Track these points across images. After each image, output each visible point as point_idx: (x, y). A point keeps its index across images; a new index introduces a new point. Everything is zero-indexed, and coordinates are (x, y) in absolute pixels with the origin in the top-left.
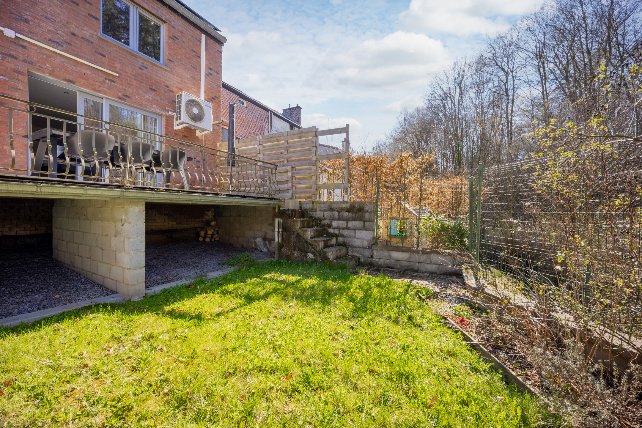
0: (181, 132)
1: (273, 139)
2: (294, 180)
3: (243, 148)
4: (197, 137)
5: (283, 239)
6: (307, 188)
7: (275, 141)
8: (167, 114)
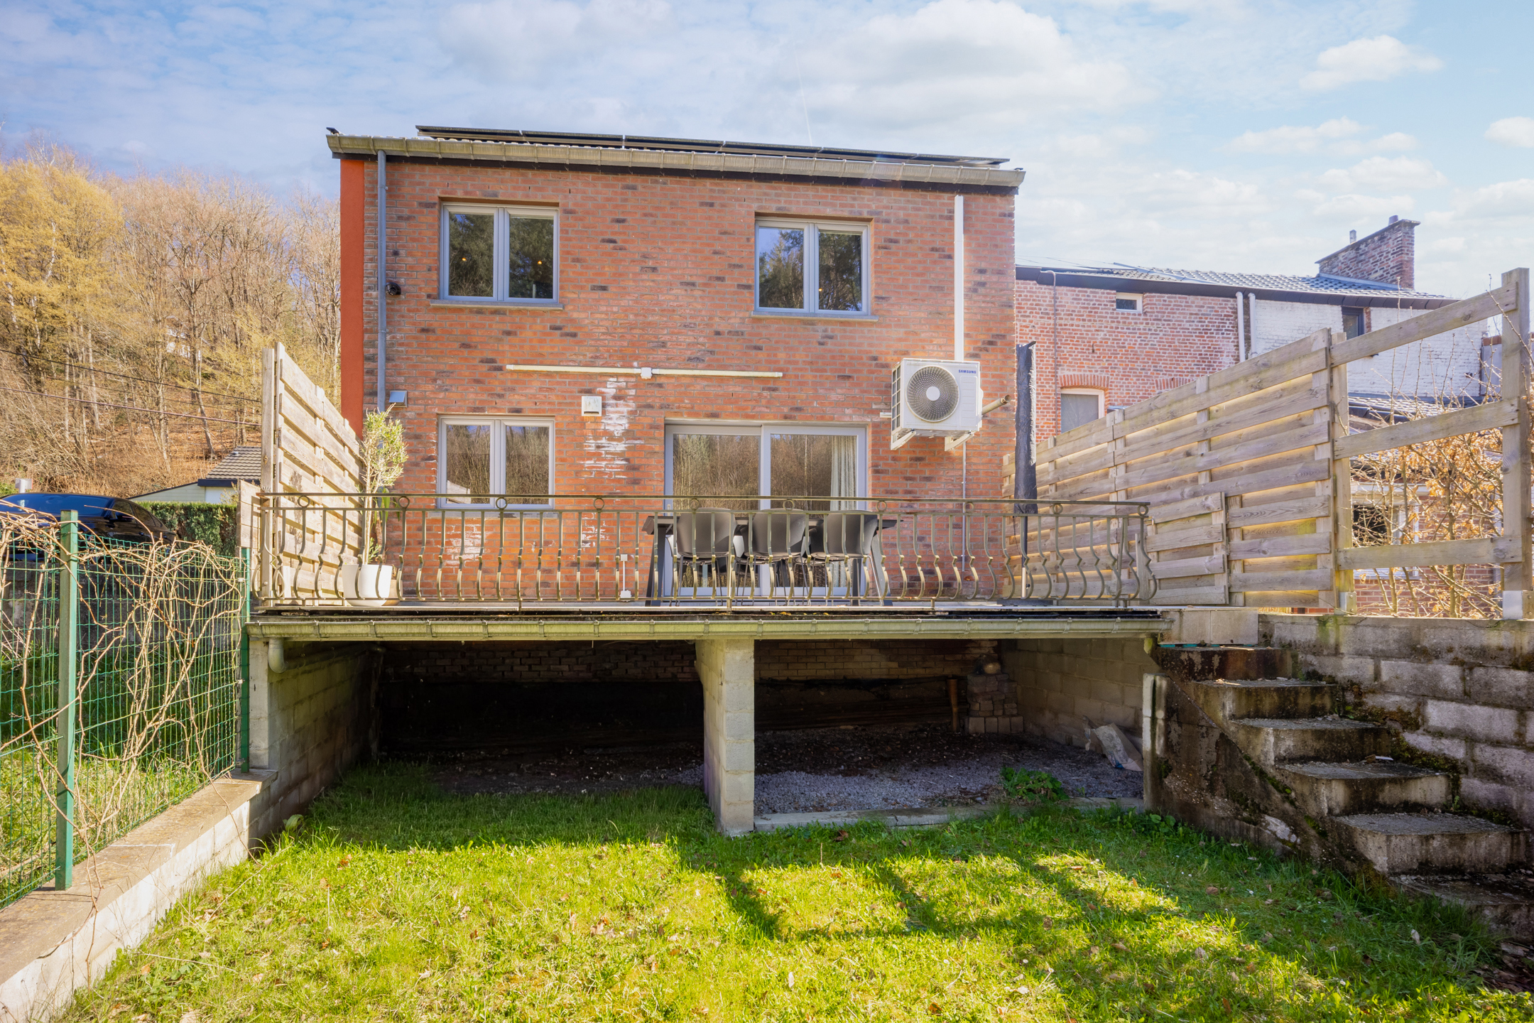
0: (909, 452)
1: (1155, 414)
2: (1236, 540)
3: (1069, 457)
4: (948, 453)
5: (1168, 746)
6: (1294, 565)
7: (1162, 420)
8: (876, 420)
